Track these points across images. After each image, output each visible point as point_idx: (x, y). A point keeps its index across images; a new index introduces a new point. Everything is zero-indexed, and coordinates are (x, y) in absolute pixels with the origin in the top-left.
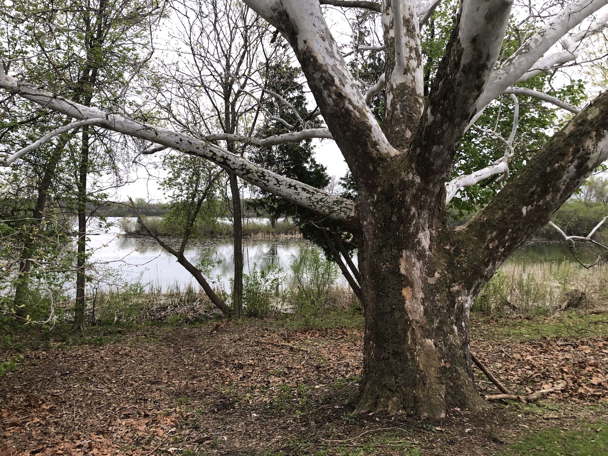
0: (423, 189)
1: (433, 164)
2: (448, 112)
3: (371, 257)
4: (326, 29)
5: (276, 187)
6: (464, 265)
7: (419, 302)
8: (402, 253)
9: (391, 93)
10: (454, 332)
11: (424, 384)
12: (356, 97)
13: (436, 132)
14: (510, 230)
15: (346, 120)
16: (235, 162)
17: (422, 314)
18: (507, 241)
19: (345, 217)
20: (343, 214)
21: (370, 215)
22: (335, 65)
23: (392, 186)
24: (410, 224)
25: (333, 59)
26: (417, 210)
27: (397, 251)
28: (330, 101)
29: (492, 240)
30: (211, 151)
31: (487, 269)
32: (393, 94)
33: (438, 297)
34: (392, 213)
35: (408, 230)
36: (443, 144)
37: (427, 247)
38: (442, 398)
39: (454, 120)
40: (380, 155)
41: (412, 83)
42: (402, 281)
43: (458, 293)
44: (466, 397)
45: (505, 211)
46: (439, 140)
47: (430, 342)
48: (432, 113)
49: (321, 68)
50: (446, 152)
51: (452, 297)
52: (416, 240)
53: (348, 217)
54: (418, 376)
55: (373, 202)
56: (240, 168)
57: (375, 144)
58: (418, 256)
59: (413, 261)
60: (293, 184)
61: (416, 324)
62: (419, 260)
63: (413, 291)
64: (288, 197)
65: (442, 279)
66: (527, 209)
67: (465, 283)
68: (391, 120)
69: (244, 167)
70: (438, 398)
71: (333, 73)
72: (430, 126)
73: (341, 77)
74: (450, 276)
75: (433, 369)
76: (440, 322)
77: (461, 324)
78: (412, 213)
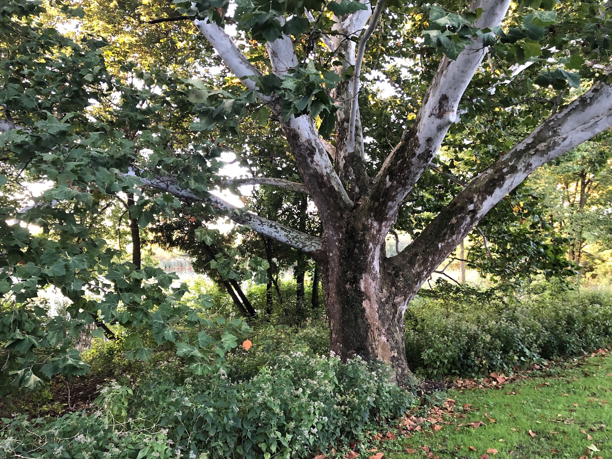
1: (387, 214)
2: (403, 181)
3: (337, 280)
6: (402, 284)
7: (375, 311)
8: (362, 276)
9: (343, 159)
10: (397, 331)
13: (391, 193)
14: (431, 259)
16: (227, 206)
17: (378, 319)
18: (429, 266)
19: (314, 250)
20: (313, 248)
21: (335, 249)
22: (315, 140)
24: (368, 255)
26: (374, 245)
31: (416, 287)
32: (346, 160)
33: (387, 306)
34: (355, 247)
35: (368, 259)
36: (396, 201)
37: (378, 272)
39: (406, 186)
42: (362, 296)
43: (399, 303)
46: (393, 198)
47: (384, 339)
48: (390, 180)
51: (395, 306)
52: (372, 266)
53: (317, 250)
55: (338, 239)
58: (373, 278)
59: (370, 282)
60: (273, 224)
61: (374, 327)
62: (373, 281)
63: (370, 303)
64: (269, 234)
65: (388, 294)
66: (441, 245)
67: (403, 296)
71: (315, 146)
72: (387, 189)
75: (387, 358)
76: (389, 324)
78: (370, 247)
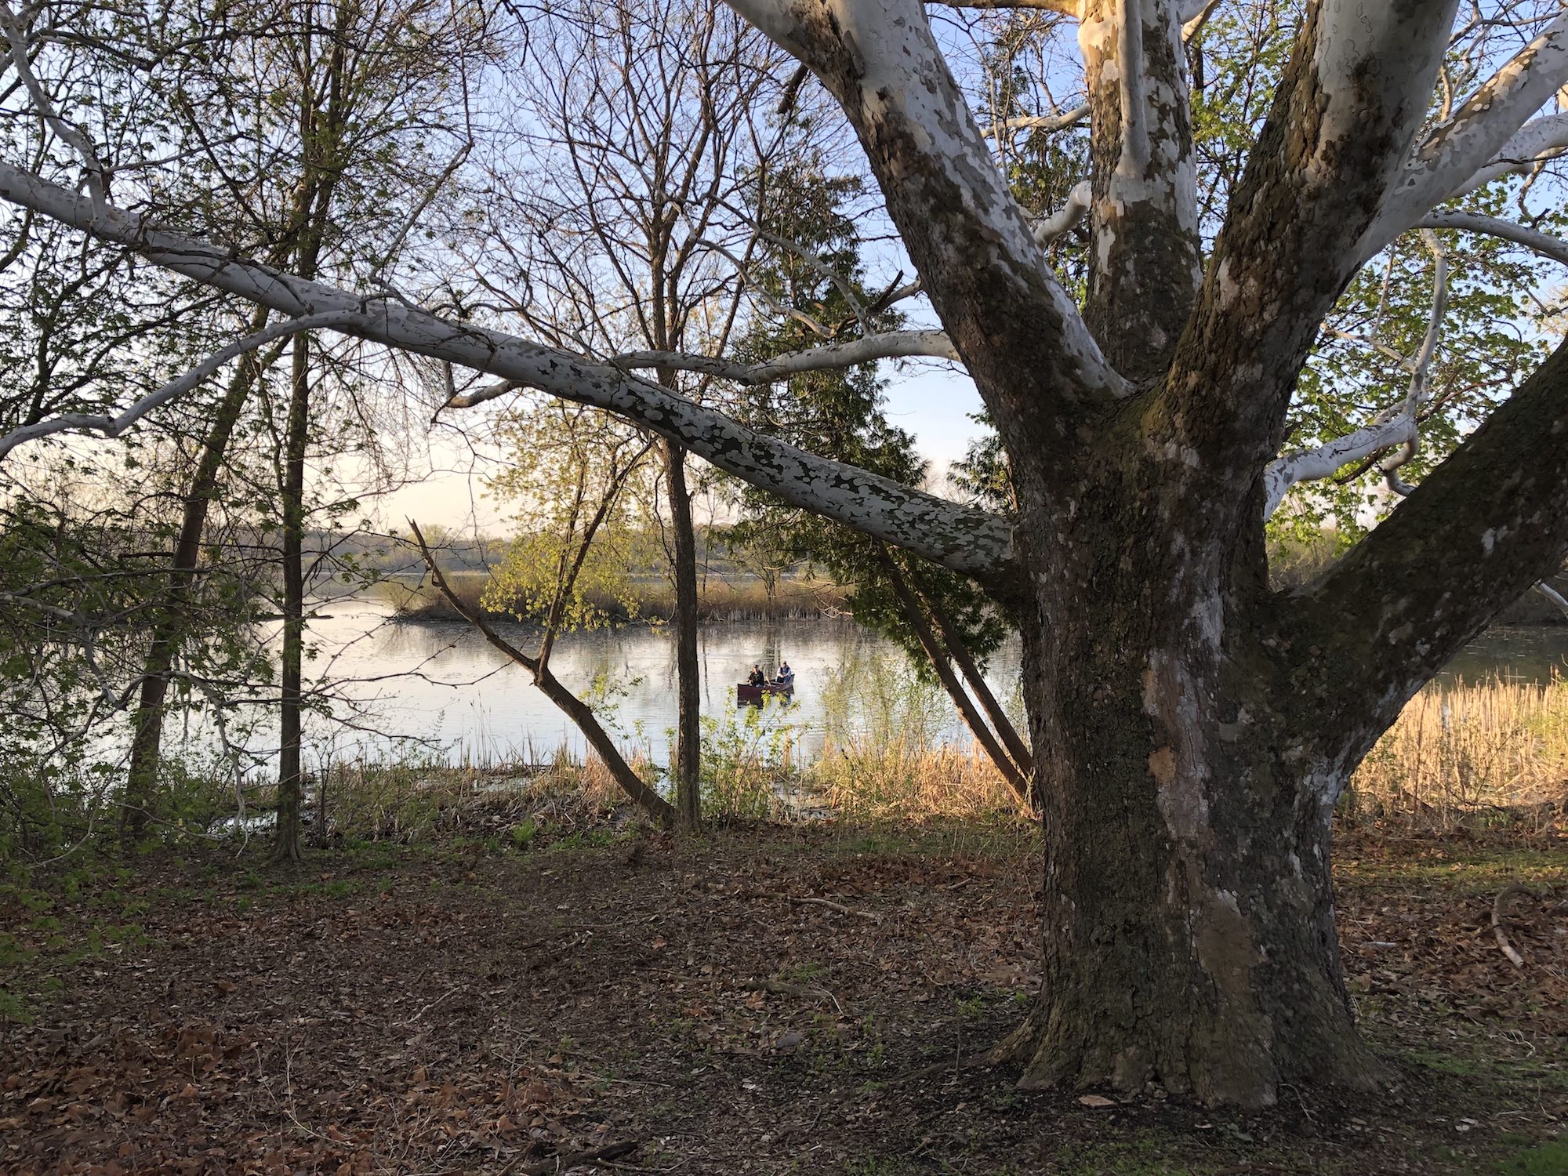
0: (1205, 485)
1: (1233, 416)
2: (1279, 273)
3: (1061, 670)
4: (939, 60)
5: (801, 486)
6: (1318, 691)
7: (1195, 790)
8: (1148, 657)
9: (1109, 231)
10: (1291, 871)
11: (1214, 1012)
12: (1017, 240)
13: (1245, 327)
14: (1447, 595)
15: (994, 303)
16: (695, 419)
17: (1204, 823)
18: (1438, 624)
19: (988, 560)
20: (981, 554)
21: (1057, 557)
22: (962, 157)
23: (1118, 476)
24: (1169, 579)
25: (957, 140)
26: (1189, 539)
27: (1134, 653)
28: (949, 252)
29: (1396, 622)
30: (631, 392)
31: (1381, 702)
32: (1116, 232)
33: (1247, 776)
34: (1121, 550)
35: (1165, 595)
36: (1261, 359)
37: (1217, 642)
38: (1264, 1050)
39: (1294, 293)
40: (1086, 394)
41: (1167, 200)
42: (1149, 733)
43: (1303, 764)
44: (1329, 1050)
45: (1433, 541)
46: (1252, 350)
47: (1227, 897)
48: (1235, 275)
49: (926, 165)
50: (1272, 383)
51: (1285, 777)
52: (1186, 621)
53: (997, 562)
54: (1196, 990)
55: (1065, 521)
56: (707, 436)
57: (1071, 364)
58: (1191, 666)
59: (1179, 679)
60: (847, 475)
61: (1188, 850)
62: (1194, 676)
63: (1179, 761)
64: (834, 510)
65: (1257, 728)
66: (1495, 536)
67: (1321, 738)
68: (1111, 302)
69: (717, 432)
70: (1251, 1051)
71: (956, 179)
72: (1226, 314)
73: (979, 189)
74: (1281, 717)
75: (1237, 971)
76: (1254, 841)
77: (1311, 850)
78: (1175, 549)
